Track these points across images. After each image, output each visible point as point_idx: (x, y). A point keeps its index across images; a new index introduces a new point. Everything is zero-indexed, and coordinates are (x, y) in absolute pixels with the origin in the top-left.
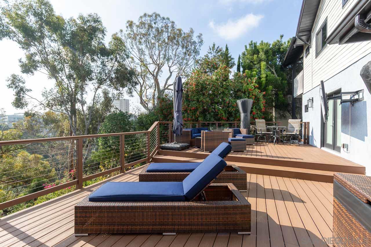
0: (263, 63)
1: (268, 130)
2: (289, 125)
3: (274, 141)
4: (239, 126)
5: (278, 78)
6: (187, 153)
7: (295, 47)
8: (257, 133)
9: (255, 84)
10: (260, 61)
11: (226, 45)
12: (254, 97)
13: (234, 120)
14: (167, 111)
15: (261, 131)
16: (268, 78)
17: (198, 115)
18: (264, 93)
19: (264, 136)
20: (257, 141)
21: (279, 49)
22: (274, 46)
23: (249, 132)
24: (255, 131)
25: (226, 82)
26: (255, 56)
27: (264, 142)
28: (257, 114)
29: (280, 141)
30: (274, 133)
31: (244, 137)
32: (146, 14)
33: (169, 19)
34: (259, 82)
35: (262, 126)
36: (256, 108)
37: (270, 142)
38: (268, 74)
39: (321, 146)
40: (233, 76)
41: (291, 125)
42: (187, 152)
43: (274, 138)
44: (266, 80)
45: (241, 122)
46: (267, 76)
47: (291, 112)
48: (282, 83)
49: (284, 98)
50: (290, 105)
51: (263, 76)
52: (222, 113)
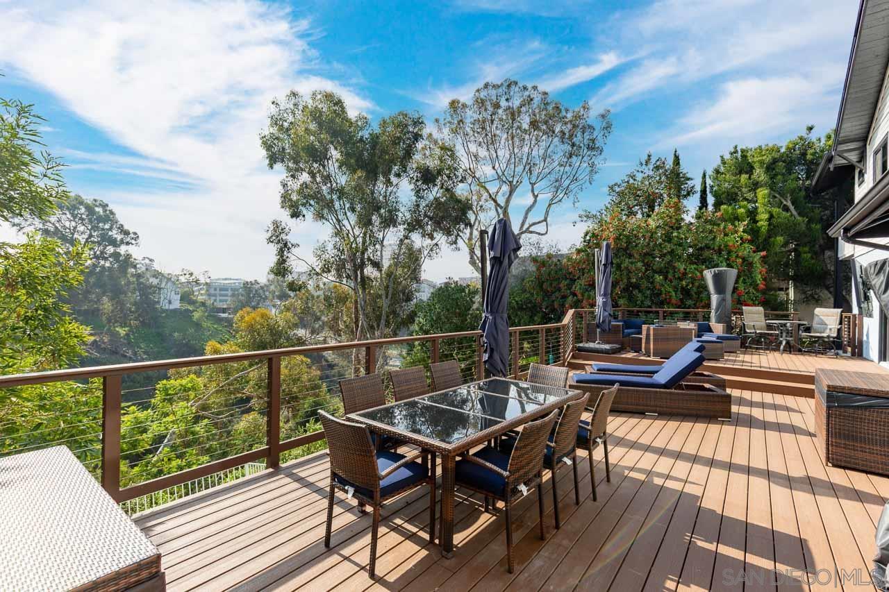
0: (762, 193)
1: (769, 327)
2: (816, 320)
3: (782, 347)
4: (708, 319)
5: (799, 218)
6: (623, 358)
7: (832, 169)
8: (745, 332)
9: (742, 234)
10: (755, 186)
11: (674, 150)
12: (741, 260)
13: (695, 306)
14: (551, 284)
15: (755, 329)
16: (774, 221)
17: (617, 294)
18: (764, 253)
19: (761, 337)
20: (747, 348)
21: (804, 154)
22: (791, 149)
23: (729, 328)
24: (743, 328)
25: (679, 233)
26: (744, 177)
27: (761, 349)
28: (746, 293)
29: (793, 348)
30: (781, 333)
31: (718, 338)
32: (488, 83)
34: (752, 229)
35: (757, 319)
36: (744, 282)
37: (775, 350)
38: (774, 214)
39: (880, 360)
40: (693, 217)
41: (820, 319)
42: (624, 356)
43: (781, 343)
44: (769, 225)
45: (713, 311)
46: (771, 217)
47: (832, 289)
48: (809, 229)
49: (813, 261)
50: (830, 275)
51: (763, 217)
52: (669, 292)
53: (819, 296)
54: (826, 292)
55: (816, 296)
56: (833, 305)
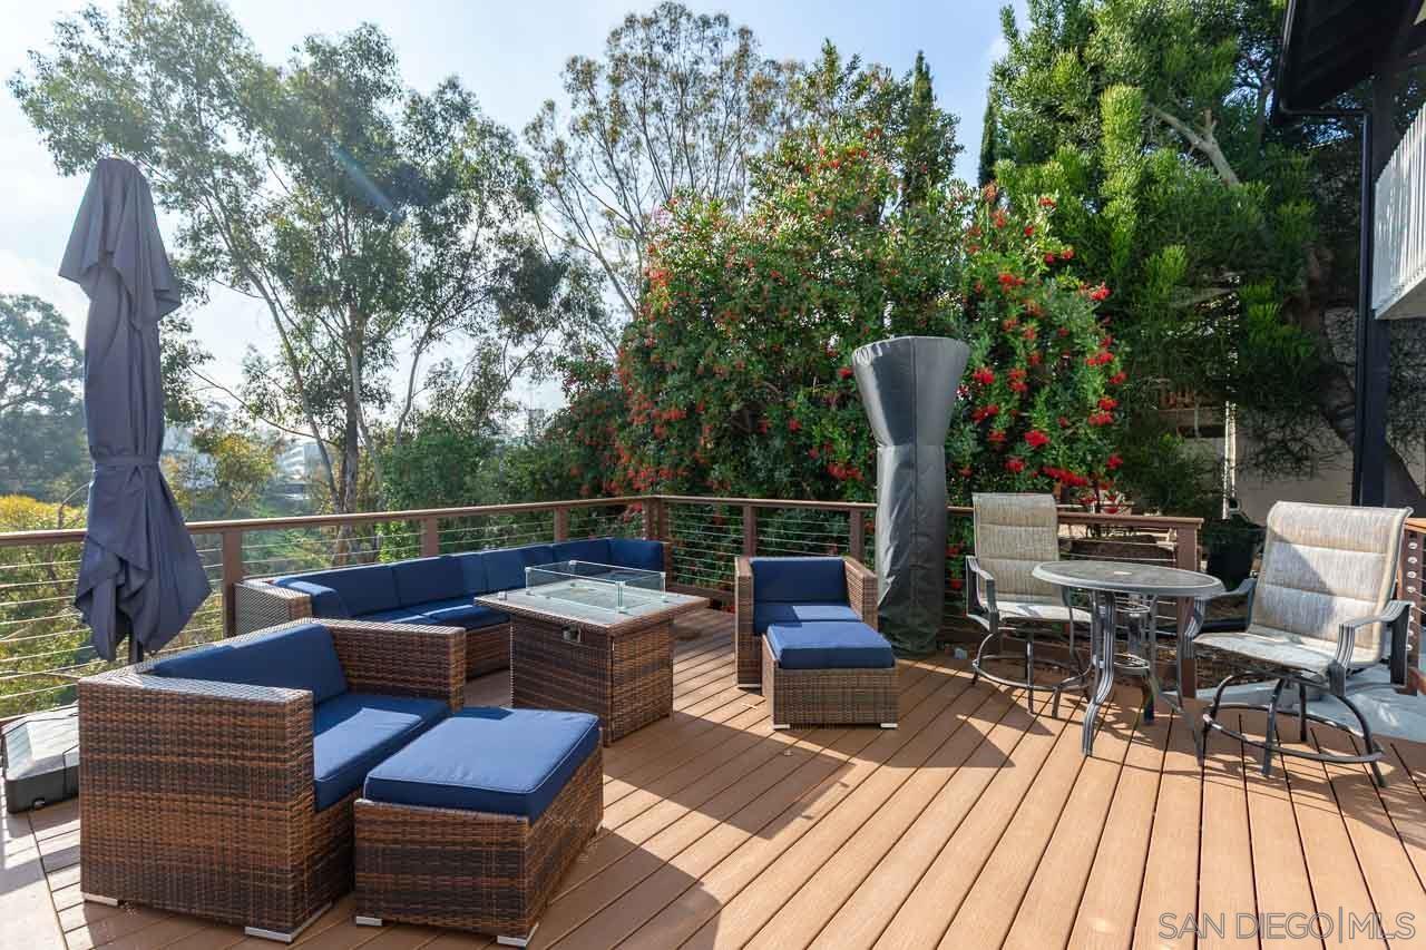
5: (1241, 187)
9: (1049, 240)
11: (916, 55)
32: (632, 16)
33: (726, 19)
35: (1022, 548)
38: (1158, 171)
46: (1147, 179)
47: (1348, 423)
48: (1275, 223)
49: (1285, 330)
50: (1344, 377)
51: (1122, 180)
52: (832, 440)
53: (1307, 445)
54: (1330, 433)
55: (1296, 447)
56: (1349, 499)
